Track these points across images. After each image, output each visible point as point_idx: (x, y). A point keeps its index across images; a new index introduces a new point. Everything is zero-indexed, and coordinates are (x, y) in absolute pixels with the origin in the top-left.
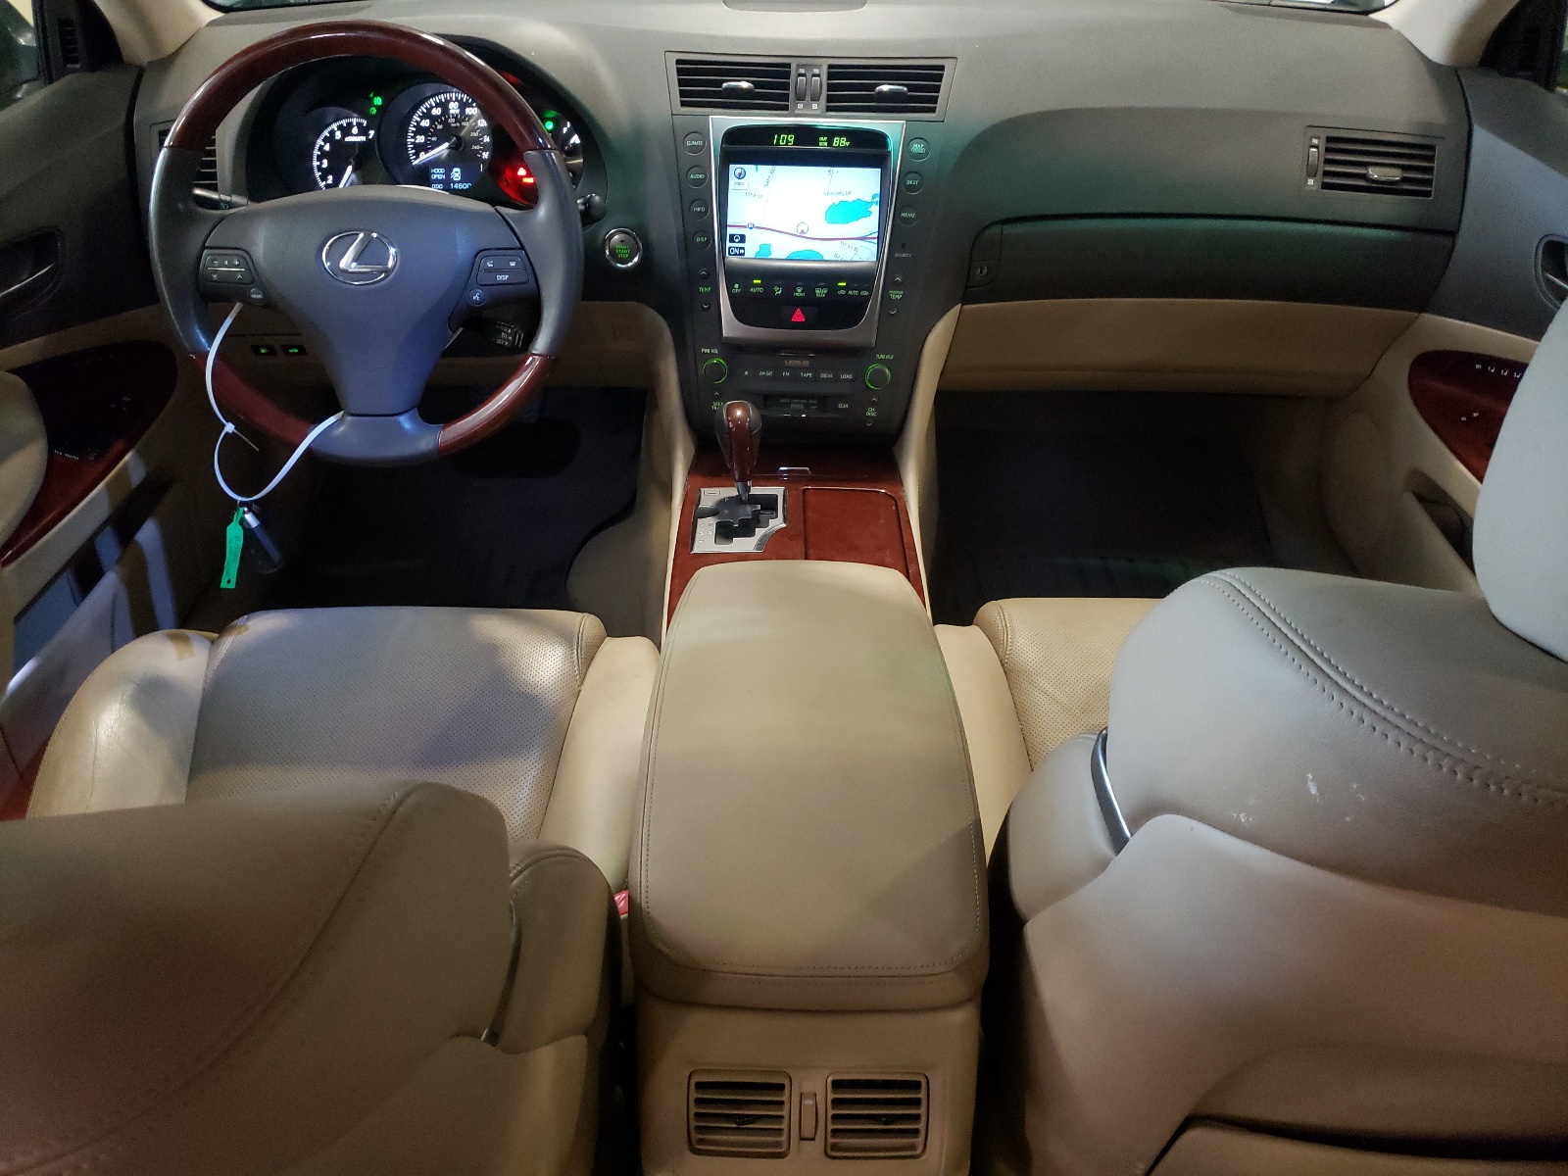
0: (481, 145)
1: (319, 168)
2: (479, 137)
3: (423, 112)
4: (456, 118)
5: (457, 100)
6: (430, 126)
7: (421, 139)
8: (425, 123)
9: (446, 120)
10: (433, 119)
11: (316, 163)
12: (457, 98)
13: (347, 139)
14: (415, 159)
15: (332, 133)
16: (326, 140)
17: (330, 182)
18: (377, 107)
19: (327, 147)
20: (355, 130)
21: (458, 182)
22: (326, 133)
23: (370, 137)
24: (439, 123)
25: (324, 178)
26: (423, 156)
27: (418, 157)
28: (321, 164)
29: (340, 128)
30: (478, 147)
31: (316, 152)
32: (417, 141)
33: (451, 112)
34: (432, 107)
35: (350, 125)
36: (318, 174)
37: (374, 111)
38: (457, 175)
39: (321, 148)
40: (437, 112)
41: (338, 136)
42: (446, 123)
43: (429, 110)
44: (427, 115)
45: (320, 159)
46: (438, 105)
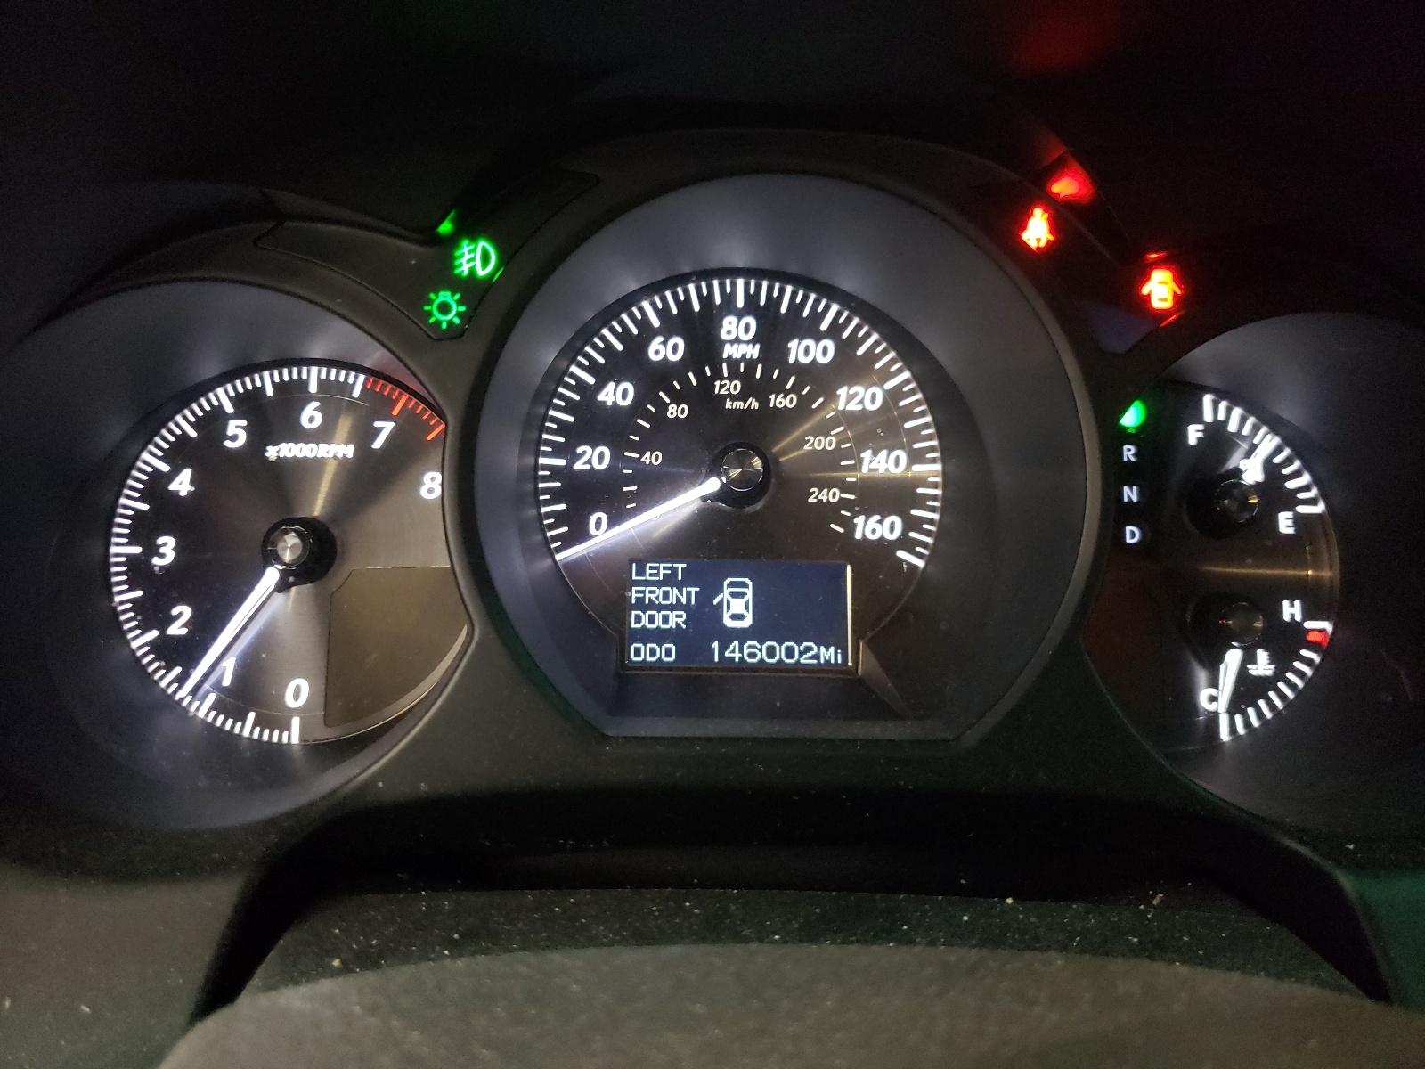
0: (845, 488)
1: (138, 571)
2: (839, 454)
3: (608, 351)
4: (747, 378)
5: (752, 305)
6: (637, 408)
7: (593, 458)
8: (617, 395)
9: (707, 384)
10: (654, 379)
11: (122, 550)
12: (751, 300)
13: (272, 453)
14: (568, 541)
15: (213, 422)
16: (179, 454)
17: (176, 629)
18: (472, 290)
19: (182, 484)
20: (311, 416)
21: (742, 636)
22: (184, 424)
23: (378, 444)
24: (677, 399)
25: (153, 613)
26: (603, 535)
27: (579, 534)
28: (153, 550)
29: (249, 404)
30: (830, 496)
31: (131, 503)
32: (579, 465)
33: (729, 351)
34: (647, 332)
35: (293, 395)
36: (125, 597)
37: (446, 309)
38: (738, 606)
39: (156, 487)
40: (666, 350)
41: (237, 433)
42: (703, 399)
43: (636, 345)
44: (629, 363)
45: (144, 530)
46: (671, 326)
